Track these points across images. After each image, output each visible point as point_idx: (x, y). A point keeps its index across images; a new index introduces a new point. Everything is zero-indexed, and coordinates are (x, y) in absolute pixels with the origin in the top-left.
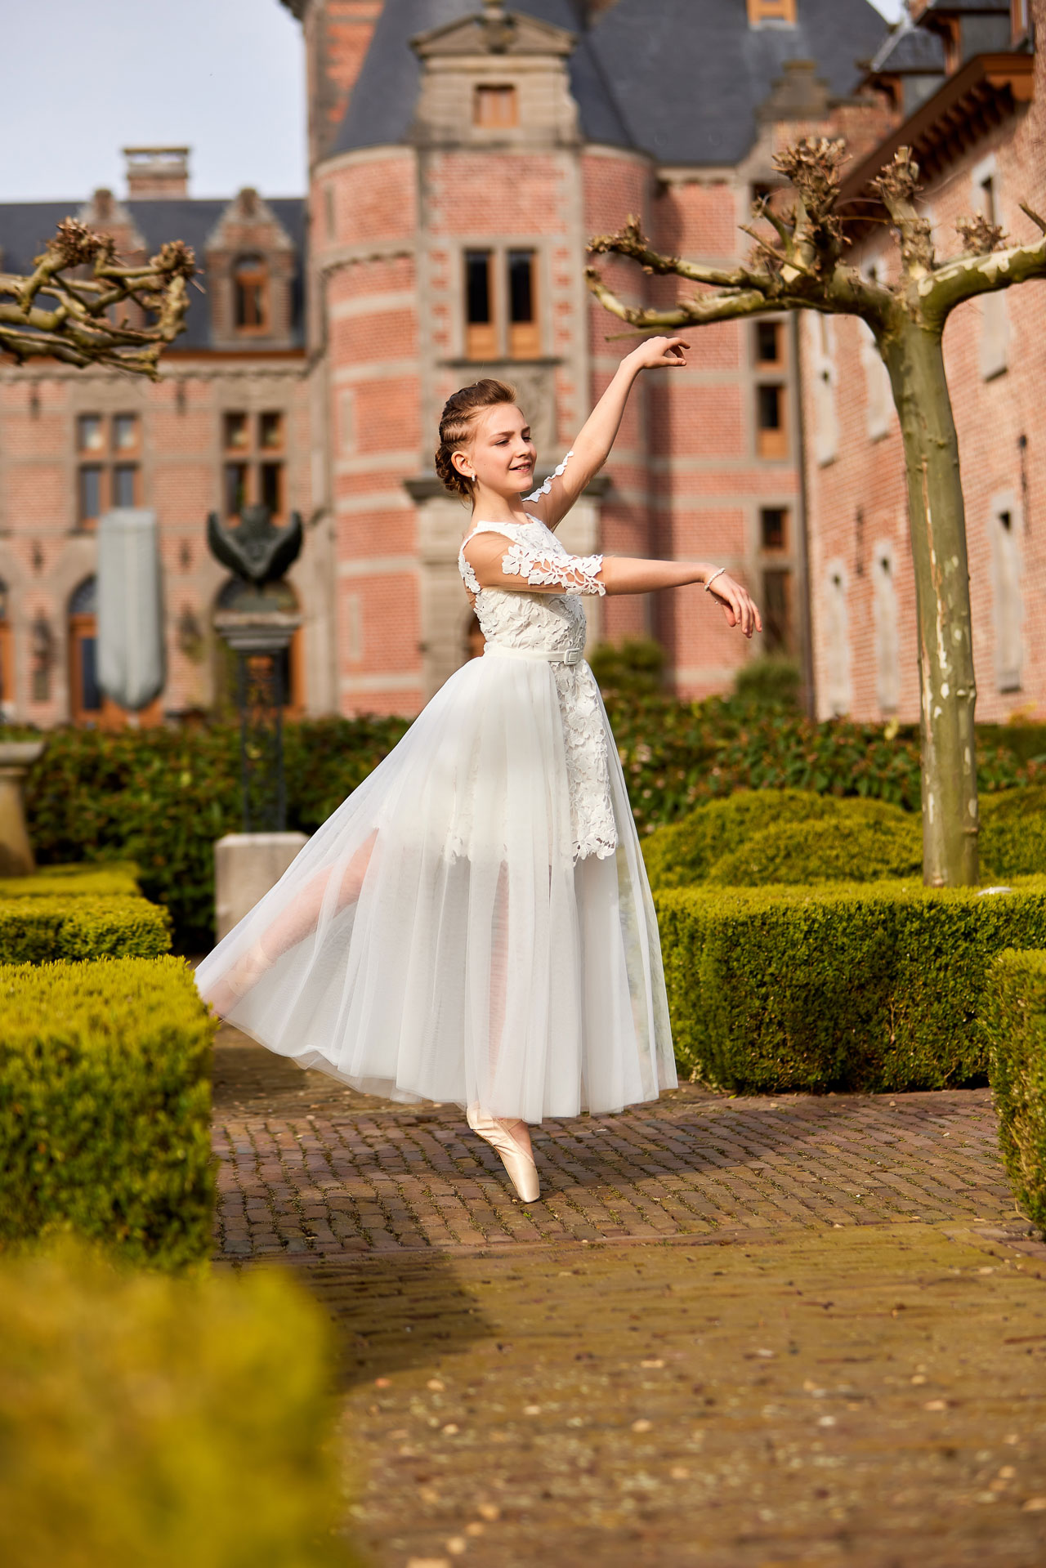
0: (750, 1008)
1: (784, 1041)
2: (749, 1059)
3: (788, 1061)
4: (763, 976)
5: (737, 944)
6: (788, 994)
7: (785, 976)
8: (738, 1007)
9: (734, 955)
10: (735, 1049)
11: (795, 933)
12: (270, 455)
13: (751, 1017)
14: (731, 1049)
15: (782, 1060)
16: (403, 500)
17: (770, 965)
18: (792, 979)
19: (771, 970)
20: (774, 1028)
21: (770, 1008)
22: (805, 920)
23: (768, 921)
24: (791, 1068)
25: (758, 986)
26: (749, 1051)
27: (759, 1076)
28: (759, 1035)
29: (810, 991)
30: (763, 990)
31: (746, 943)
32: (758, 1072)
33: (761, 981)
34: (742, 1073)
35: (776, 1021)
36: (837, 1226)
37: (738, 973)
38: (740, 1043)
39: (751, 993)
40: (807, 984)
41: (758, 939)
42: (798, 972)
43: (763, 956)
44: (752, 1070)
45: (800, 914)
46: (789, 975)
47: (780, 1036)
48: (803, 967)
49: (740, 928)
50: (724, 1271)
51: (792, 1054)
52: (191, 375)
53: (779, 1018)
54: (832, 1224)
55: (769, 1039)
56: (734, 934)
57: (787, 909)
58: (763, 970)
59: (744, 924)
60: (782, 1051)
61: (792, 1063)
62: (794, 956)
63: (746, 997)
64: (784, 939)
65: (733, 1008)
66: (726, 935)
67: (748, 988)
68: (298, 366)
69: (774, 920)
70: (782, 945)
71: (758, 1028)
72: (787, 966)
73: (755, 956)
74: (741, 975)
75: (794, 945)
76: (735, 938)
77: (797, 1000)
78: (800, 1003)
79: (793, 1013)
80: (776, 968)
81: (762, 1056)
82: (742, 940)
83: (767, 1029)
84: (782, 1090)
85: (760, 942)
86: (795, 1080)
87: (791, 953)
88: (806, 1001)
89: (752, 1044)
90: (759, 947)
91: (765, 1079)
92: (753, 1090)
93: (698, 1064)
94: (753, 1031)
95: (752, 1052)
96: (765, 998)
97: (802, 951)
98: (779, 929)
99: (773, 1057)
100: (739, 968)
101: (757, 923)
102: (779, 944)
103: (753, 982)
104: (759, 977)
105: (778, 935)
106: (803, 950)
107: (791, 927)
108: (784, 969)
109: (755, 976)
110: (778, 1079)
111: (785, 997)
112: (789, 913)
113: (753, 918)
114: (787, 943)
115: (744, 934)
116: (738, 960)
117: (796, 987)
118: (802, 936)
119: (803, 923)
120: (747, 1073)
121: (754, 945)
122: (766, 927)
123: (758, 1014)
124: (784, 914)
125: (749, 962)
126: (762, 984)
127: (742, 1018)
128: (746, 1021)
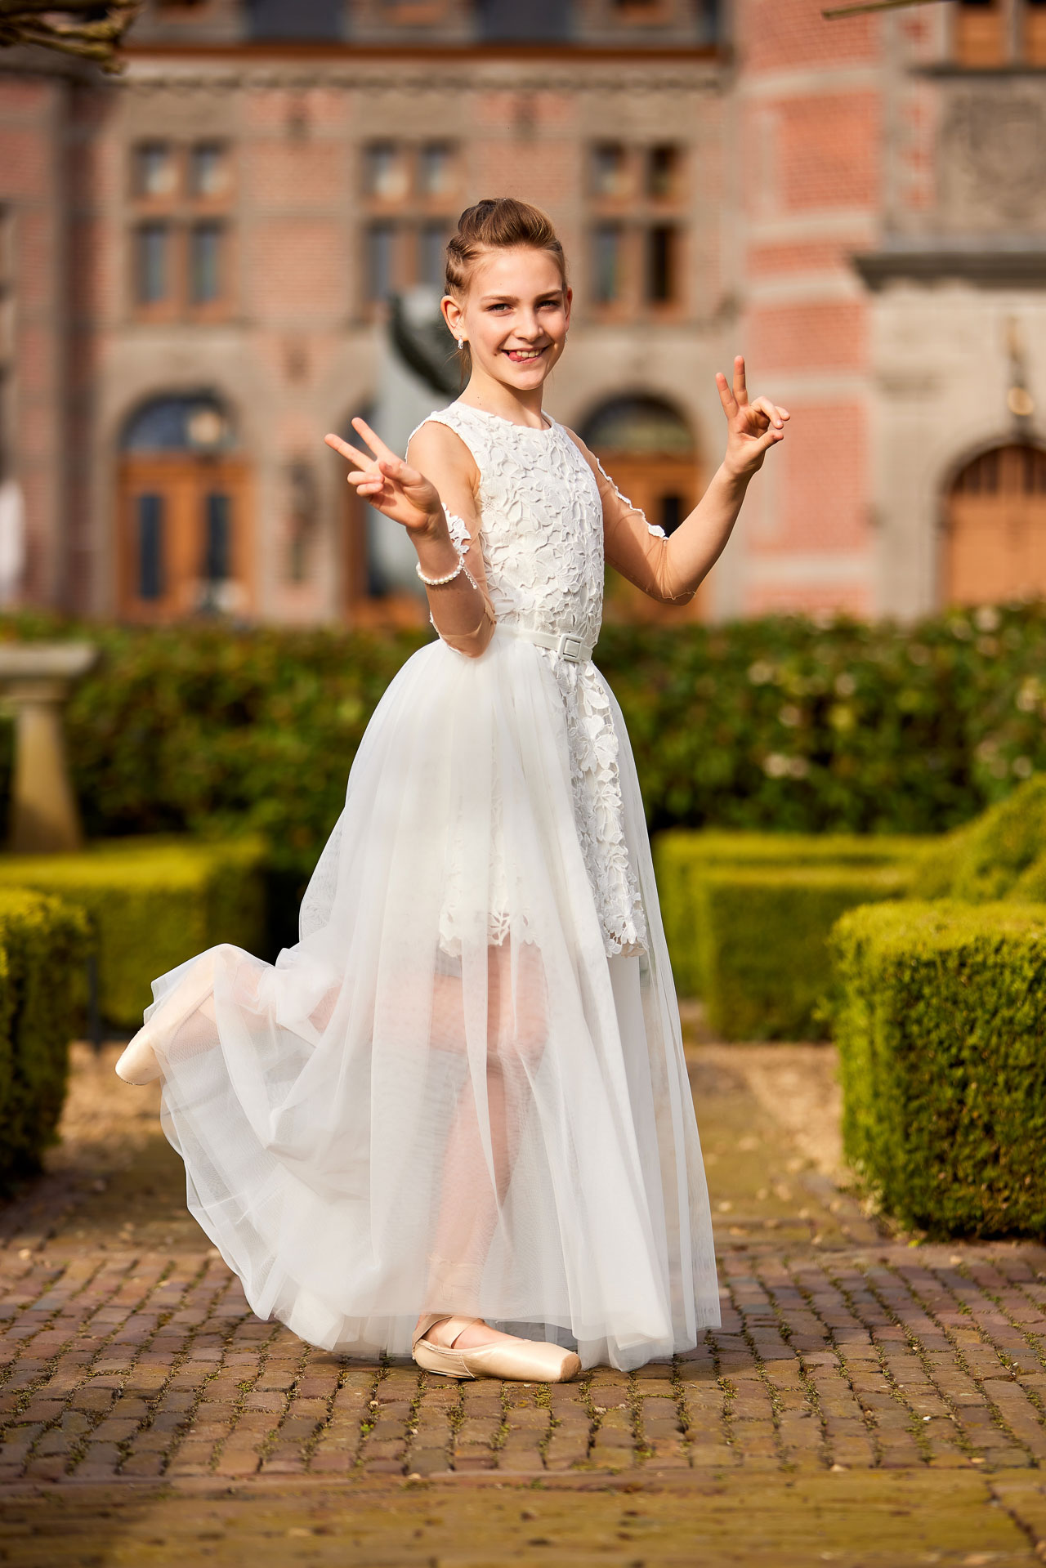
0: (938, 1099)
1: (995, 1157)
2: (934, 1183)
3: (999, 1190)
4: (960, 1050)
5: (919, 997)
6: (1001, 1079)
7: (996, 1051)
8: (917, 1097)
9: (913, 1014)
10: (911, 1166)
11: (1013, 982)
12: (663, 212)
13: (940, 1115)
14: (905, 1167)
15: (990, 1188)
16: (845, 285)
17: (972, 1030)
18: (1007, 1056)
19: (972, 1040)
20: (977, 1134)
21: (970, 1101)
22: (1031, 961)
23: (970, 961)
24: (1006, 1200)
25: (952, 1066)
26: (935, 1169)
27: (951, 1211)
28: (952, 1145)
29: (1037, 1076)
30: (959, 1072)
31: (932, 995)
32: (948, 1204)
33: (957, 1056)
34: (922, 1205)
35: (980, 1123)
36: (836, 1468)
37: (920, 1043)
38: (919, 1156)
39: (939, 1077)
40: (1032, 1065)
41: (953, 989)
42: (1017, 1045)
43: (960, 1016)
44: (940, 1202)
45: (1023, 951)
46: (1003, 1050)
47: (985, 1149)
48: (1025, 1037)
49: (923, 972)
50: (552, 1538)
51: (1006, 1178)
52: (543, 85)
53: (986, 1118)
54: (831, 1465)
55: (967, 1151)
56: (913, 979)
57: (1003, 942)
58: (961, 1040)
59: (930, 964)
60: (990, 1172)
61: (1006, 1193)
62: (1011, 1021)
63: (931, 1081)
64: (996, 991)
65: (910, 1099)
66: (900, 980)
67: (935, 1068)
68: (705, 71)
69: (979, 958)
70: (991, 999)
71: (952, 1132)
72: (1000, 1035)
73: (949, 1018)
74: (925, 1047)
75: (1011, 1001)
76: (915, 987)
77: (1016, 1089)
78: (1019, 1095)
79: (1010, 1110)
80: (981, 1038)
81: (956, 1179)
82: (927, 991)
83: (966, 1135)
84: (992, 1236)
85: (955, 994)
86: (1011, 1221)
87: (1006, 1013)
88: (1030, 1092)
89: (941, 1158)
90: (955, 1003)
91: (960, 1218)
92: (944, 1234)
93: (876, 1188)
94: (943, 1138)
95: (940, 1171)
96: (963, 1084)
97: (1024, 1012)
98: (988, 975)
99: (974, 1182)
100: (921, 1036)
101: (952, 963)
102: (986, 999)
103: (943, 1059)
104: (954, 1050)
105: (986, 983)
106: (1026, 1008)
107: (1007, 974)
108: (994, 1040)
109: (949, 1049)
110: (982, 1218)
111: (995, 1084)
112: (1005, 949)
113: (944, 955)
114: (1000, 996)
115: (930, 981)
116: (919, 1022)
117: (1014, 1068)
118: (1024, 986)
119: (1026, 965)
120: (931, 1206)
121: (947, 999)
122: (967, 971)
123: (950, 1111)
124: (998, 950)
125: (937, 1026)
126: (958, 1062)
127: (924, 1117)
128: (930, 1121)
